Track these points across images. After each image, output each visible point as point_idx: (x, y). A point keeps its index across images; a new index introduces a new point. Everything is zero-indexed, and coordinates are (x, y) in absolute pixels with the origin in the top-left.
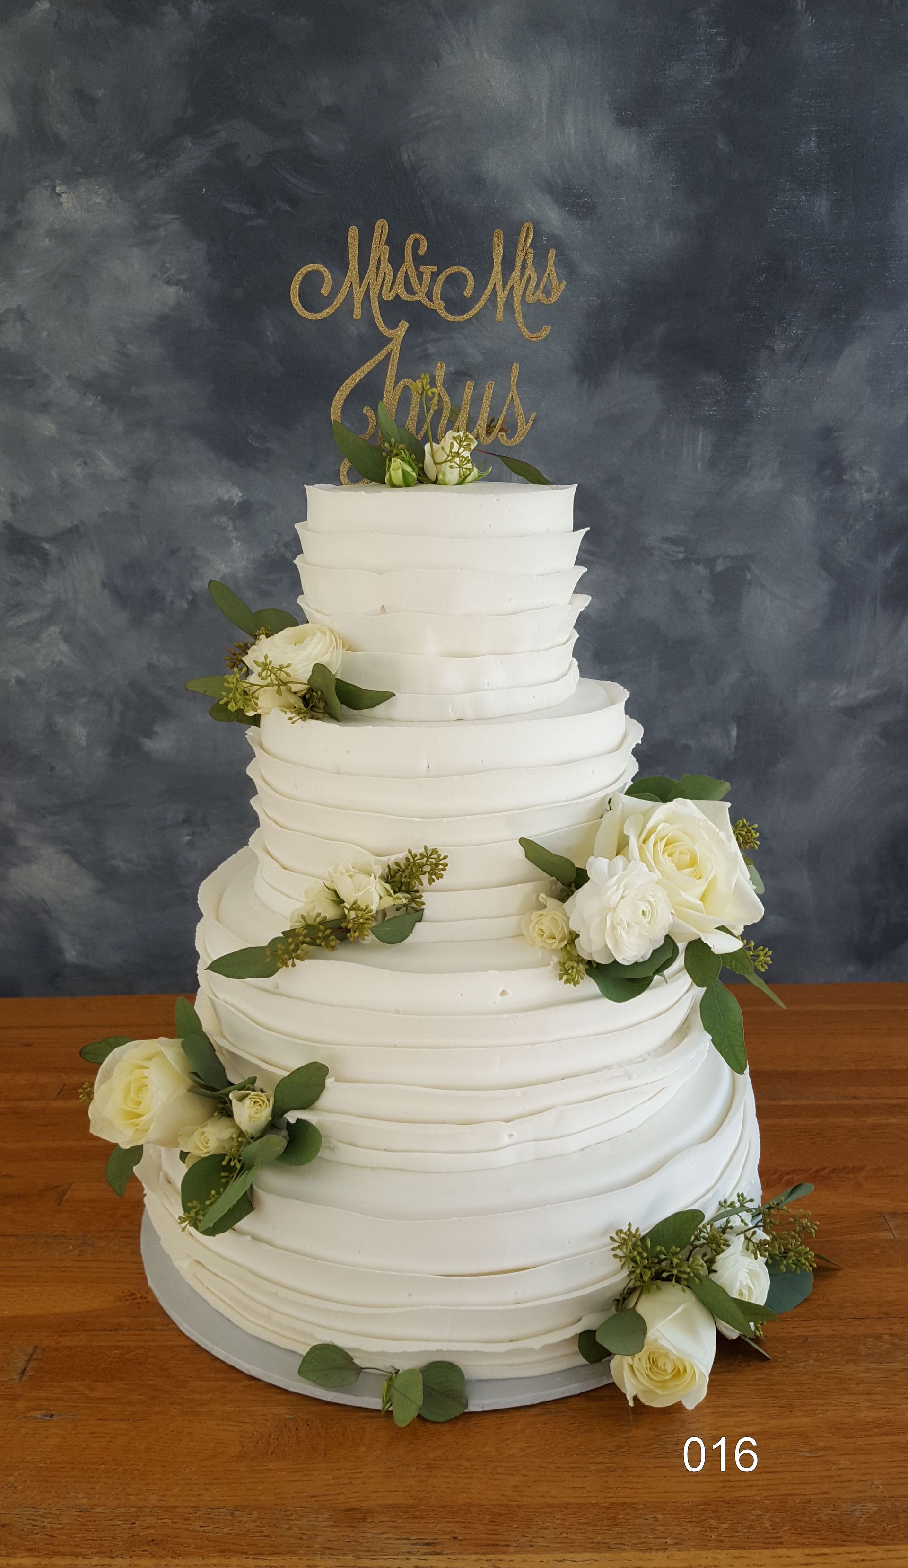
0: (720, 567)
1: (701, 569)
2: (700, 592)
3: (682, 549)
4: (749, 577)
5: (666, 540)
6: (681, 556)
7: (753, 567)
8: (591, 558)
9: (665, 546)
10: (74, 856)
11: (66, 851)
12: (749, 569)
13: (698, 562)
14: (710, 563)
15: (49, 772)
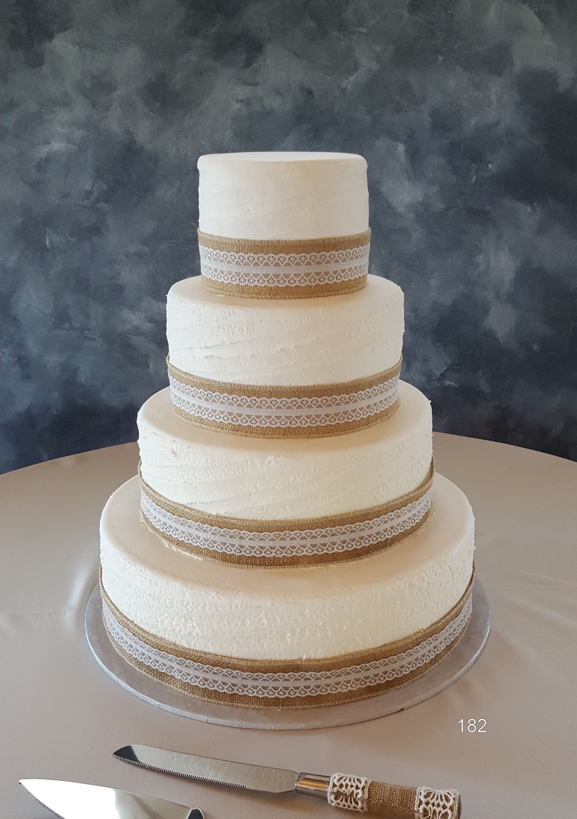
0: (67, 325)
1: (76, 325)
2: (75, 315)
3: (86, 335)
4: (53, 319)
5: (94, 340)
6: (85, 332)
7: (52, 324)
8: (128, 335)
9: (94, 337)
10: (389, 206)
11: (393, 208)
12: (53, 323)
13: (78, 329)
14: (72, 328)
15: (392, 252)
